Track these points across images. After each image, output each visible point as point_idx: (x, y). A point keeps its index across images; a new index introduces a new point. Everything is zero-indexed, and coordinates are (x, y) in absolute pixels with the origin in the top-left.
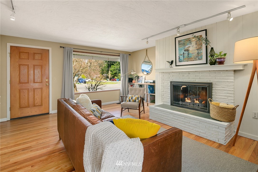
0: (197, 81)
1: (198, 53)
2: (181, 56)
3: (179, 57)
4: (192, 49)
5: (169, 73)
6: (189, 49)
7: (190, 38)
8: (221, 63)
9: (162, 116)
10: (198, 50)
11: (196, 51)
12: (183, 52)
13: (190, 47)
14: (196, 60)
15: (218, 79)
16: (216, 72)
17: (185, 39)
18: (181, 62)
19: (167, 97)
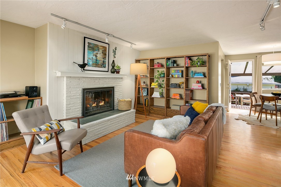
0: (105, 86)
1: (103, 62)
2: (89, 60)
3: (88, 61)
4: (99, 56)
5: (79, 78)
6: (97, 55)
7: (98, 45)
8: (118, 72)
9: (99, 130)
10: (103, 58)
11: (102, 60)
12: (92, 56)
13: (98, 53)
14: (102, 67)
15: (116, 84)
16: (115, 78)
17: (94, 44)
18: (89, 66)
19: (75, 110)
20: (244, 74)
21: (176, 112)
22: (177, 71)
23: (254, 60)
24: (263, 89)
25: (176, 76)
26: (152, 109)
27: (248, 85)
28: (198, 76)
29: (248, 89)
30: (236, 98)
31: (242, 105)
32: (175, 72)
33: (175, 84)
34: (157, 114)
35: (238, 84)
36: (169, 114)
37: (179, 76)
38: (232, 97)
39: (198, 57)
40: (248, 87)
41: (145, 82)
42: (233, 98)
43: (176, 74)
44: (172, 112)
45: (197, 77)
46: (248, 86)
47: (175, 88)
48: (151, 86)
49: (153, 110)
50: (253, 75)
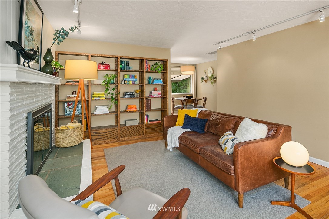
21: (134, 128)
22: (132, 77)
25: (131, 82)
26: (94, 134)
28: (157, 82)
32: (129, 77)
33: (131, 93)
34: (105, 138)
36: (125, 133)
37: (134, 82)
39: (156, 62)
41: (75, 92)
43: (131, 80)
44: (129, 130)
45: (156, 84)
47: (132, 97)
48: (93, 98)
49: (96, 134)
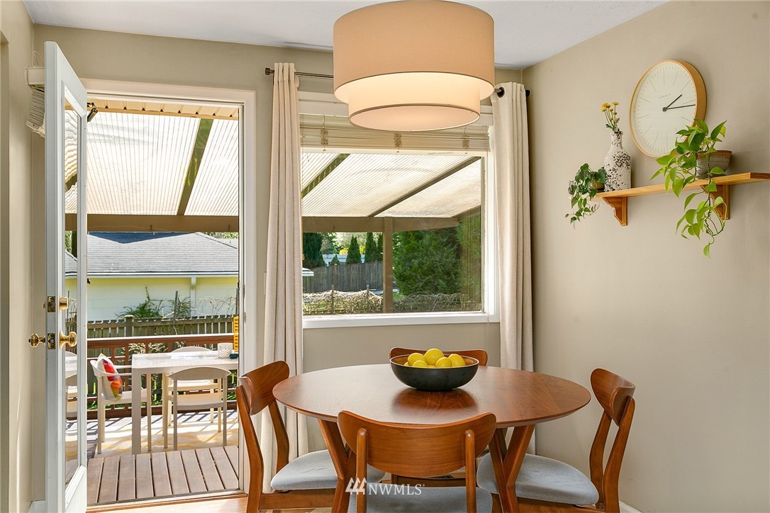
20: (179, 224)
23: (249, 97)
24: (307, 321)
27: (194, 281)
29: (193, 305)
30: (136, 381)
31: (171, 417)
35: (148, 278)
38: (110, 379)
40: (193, 292)
42: (113, 387)
46: (193, 287)
50: (248, 226)
